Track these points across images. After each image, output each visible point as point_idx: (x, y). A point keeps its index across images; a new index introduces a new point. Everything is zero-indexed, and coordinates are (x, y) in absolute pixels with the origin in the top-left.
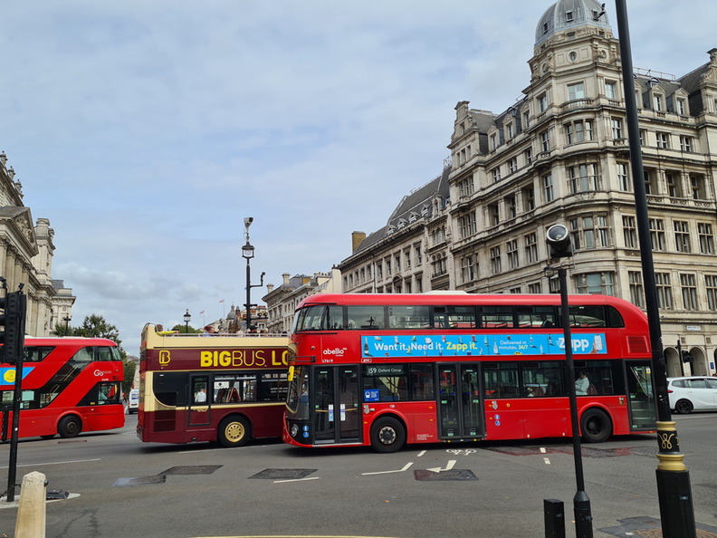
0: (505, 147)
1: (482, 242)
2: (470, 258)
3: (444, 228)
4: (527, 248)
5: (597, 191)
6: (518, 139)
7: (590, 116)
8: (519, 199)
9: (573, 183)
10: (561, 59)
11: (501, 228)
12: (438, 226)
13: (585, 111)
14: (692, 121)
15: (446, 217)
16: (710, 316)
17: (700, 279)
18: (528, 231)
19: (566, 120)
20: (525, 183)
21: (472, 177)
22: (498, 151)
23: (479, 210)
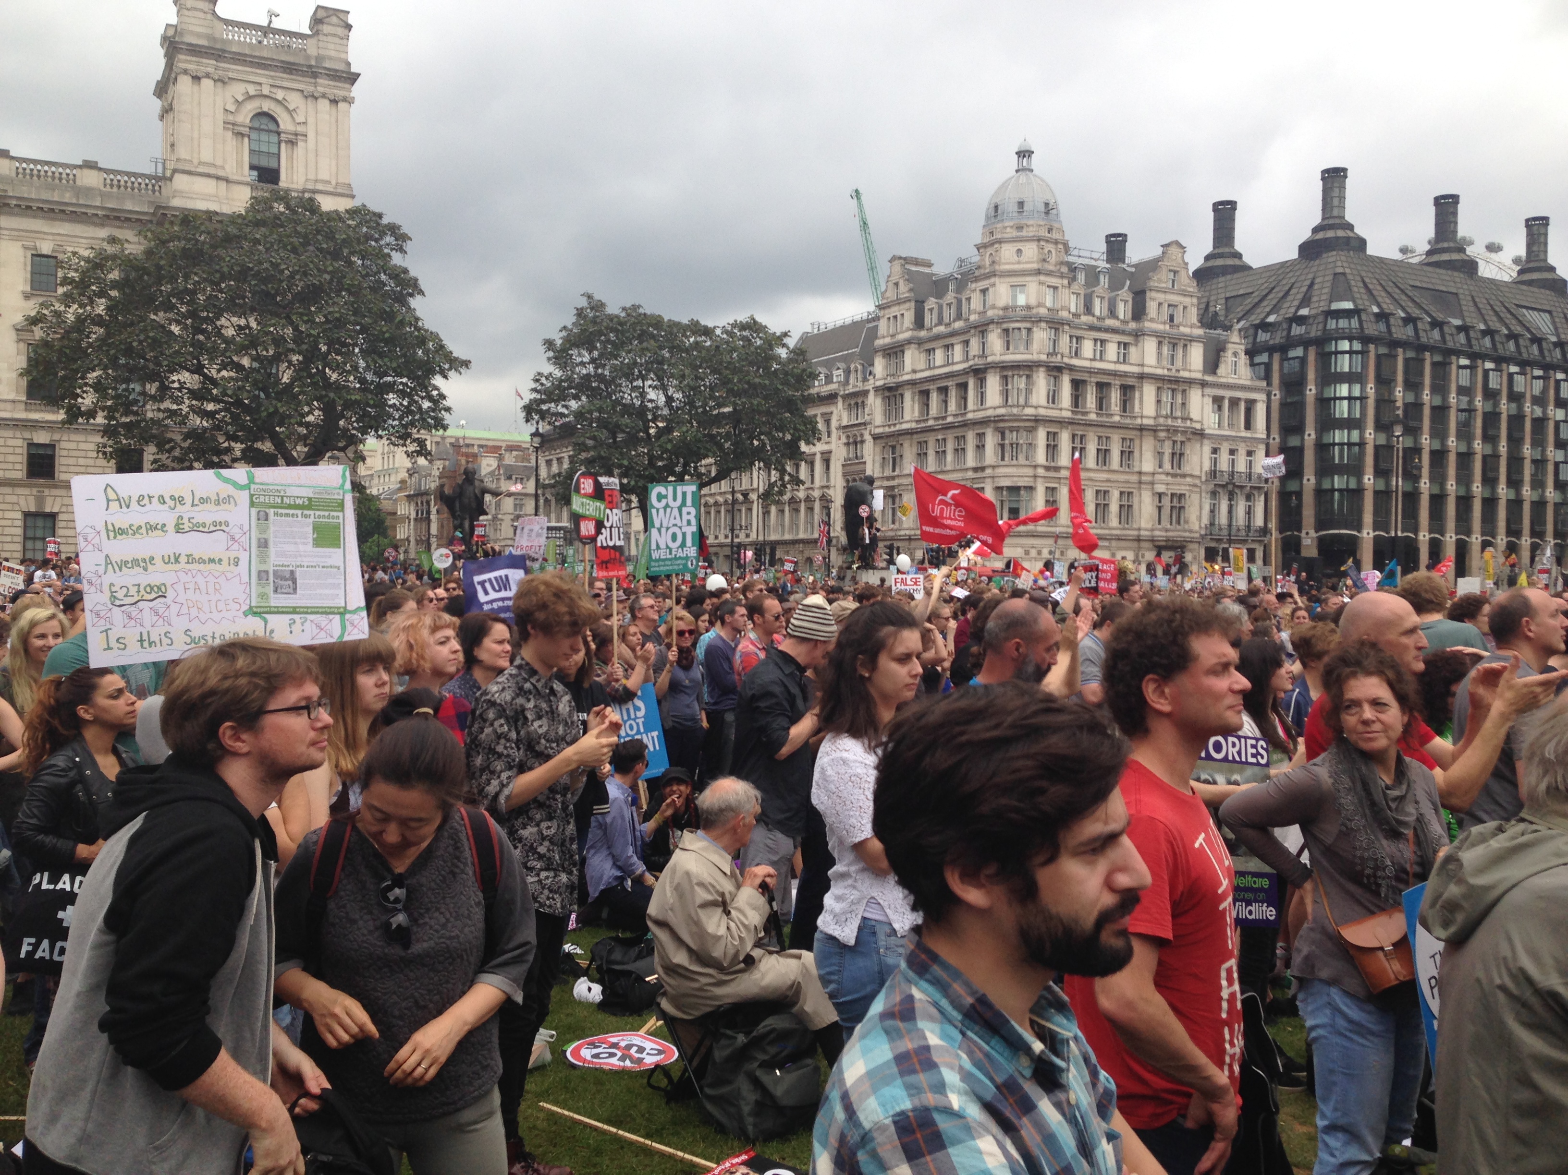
0: (942, 329)
1: (910, 433)
2: (893, 448)
3: (863, 404)
4: (956, 450)
5: (1026, 405)
6: (958, 325)
7: (1028, 325)
8: (953, 394)
9: (1006, 394)
10: (1007, 252)
11: (931, 423)
12: (856, 400)
13: (1024, 319)
14: (1133, 325)
15: (867, 392)
16: (1118, 532)
17: (1115, 495)
18: (959, 432)
19: (1005, 326)
20: (961, 380)
21: (903, 352)
22: (936, 330)
23: (908, 396)
